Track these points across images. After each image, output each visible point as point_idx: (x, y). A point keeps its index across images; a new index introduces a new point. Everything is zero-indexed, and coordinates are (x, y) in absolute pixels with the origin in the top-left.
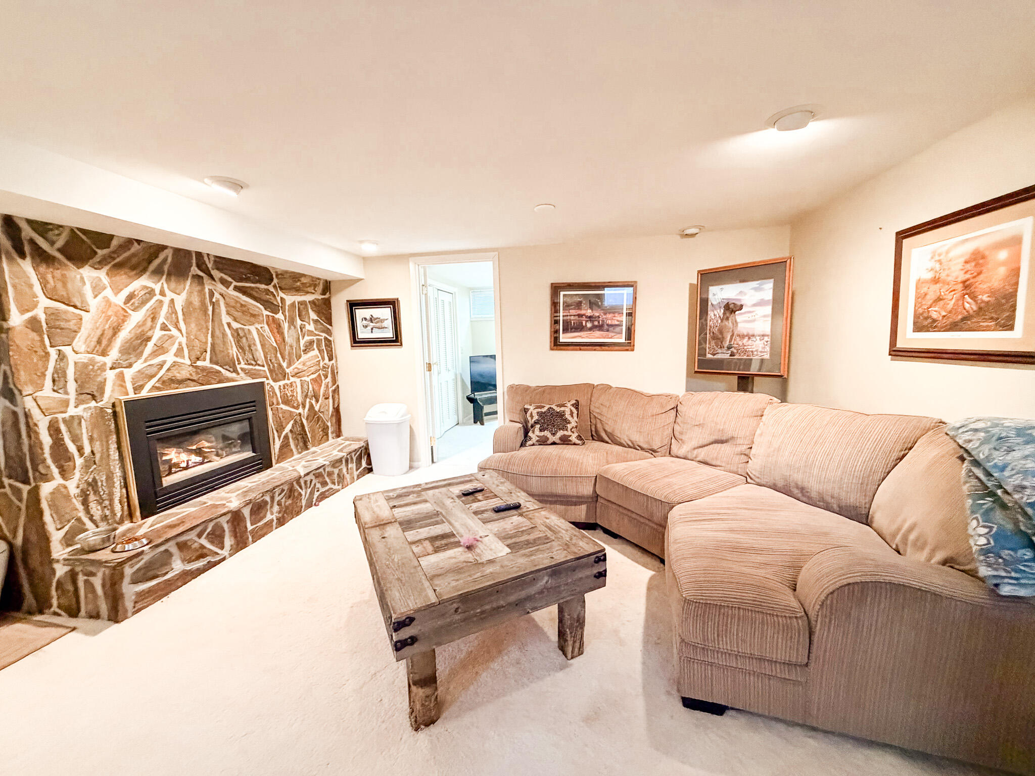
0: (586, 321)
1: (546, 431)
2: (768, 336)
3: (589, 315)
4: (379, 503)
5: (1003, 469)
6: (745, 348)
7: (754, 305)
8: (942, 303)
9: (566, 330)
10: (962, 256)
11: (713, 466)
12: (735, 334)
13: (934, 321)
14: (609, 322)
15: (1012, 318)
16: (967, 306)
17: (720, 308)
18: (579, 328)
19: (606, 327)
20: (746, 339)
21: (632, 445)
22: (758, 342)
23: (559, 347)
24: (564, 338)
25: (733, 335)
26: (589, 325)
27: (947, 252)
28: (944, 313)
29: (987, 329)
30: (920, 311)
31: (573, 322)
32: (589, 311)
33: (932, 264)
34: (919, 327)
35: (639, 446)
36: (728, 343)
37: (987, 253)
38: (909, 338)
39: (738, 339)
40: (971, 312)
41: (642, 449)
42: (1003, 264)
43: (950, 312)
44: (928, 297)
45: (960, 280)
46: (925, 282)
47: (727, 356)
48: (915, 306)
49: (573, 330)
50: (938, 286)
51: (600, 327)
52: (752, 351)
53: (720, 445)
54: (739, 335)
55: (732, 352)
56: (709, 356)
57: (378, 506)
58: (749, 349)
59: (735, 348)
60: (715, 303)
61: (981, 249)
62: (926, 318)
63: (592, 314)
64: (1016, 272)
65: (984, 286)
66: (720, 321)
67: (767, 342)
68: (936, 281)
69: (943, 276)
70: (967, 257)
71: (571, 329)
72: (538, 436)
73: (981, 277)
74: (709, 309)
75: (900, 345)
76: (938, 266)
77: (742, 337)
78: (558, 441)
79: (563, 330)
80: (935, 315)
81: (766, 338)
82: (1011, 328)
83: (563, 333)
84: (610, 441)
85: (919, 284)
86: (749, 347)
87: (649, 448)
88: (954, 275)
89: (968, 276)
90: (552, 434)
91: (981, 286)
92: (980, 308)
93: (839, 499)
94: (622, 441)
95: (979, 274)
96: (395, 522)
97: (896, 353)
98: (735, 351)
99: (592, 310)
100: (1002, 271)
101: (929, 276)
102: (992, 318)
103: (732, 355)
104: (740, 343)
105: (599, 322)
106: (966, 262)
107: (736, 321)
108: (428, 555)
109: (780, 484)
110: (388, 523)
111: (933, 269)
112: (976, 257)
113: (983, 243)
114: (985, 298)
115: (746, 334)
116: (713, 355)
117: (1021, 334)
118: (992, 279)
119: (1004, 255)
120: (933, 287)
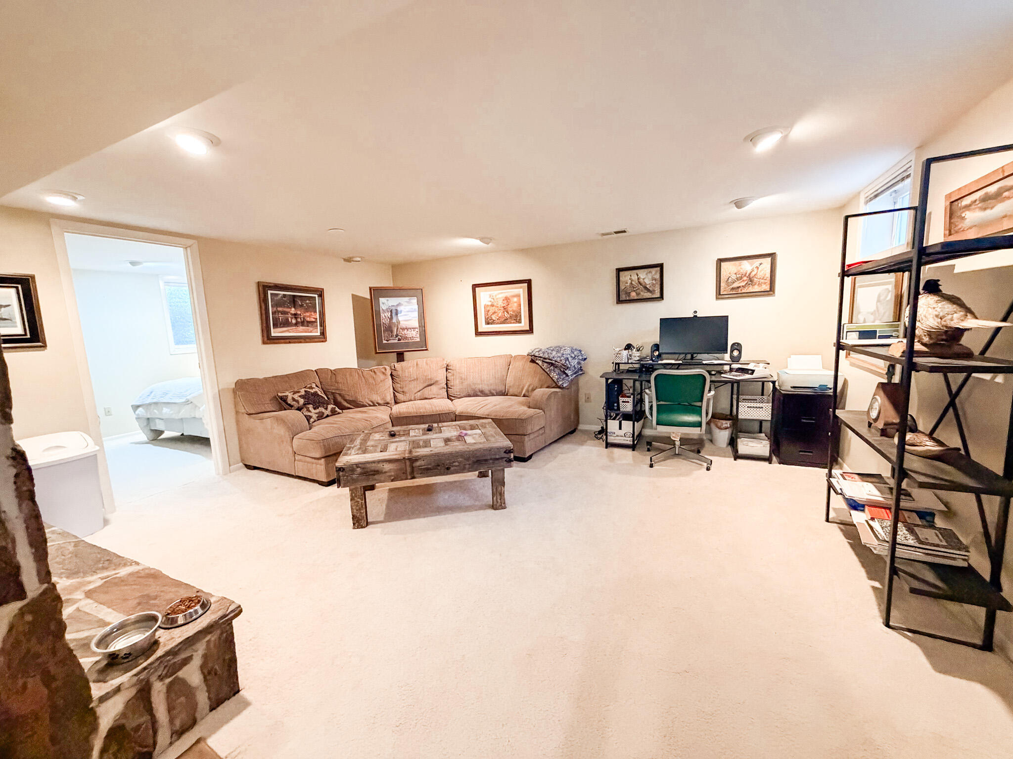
0: (292, 318)
1: (320, 408)
2: (417, 328)
3: (293, 312)
5: (554, 358)
7: (408, 311)
8: (496, 314)
9: (275, 326)
10: (502, 298)
12: (399, 327)
13: (494, 320)
14: (308, 319)
15: (521, 320)
16: (506, 315)
17: (388, 312)
18: (286, 324)
19: (305, 323)
20: (406, 330)
21: (372, 404)
22: (413, 332)
23: (272, 341)
24: (275, 333)
25: (397, 329)
26: (294, 321)
27: (496, 296)
28: (497, 318)
29: (514, 323)
30: (487, 317)
31: (281, 318)
32: (293, 309)
33: (490, 299)
34: (487, 323)
35: (378, 403)
36: (395, 333)
37: (510, 298)
38: (483, 327)
39: (401, 330)
40: (508, 317)
41: (379, 404)
42: (516, 302)
43: (500, 317)
44: (490, 312)
45: (502, 306)
46: (488, 306)
47: (396, 341)
48: (485, 315)
49: (282, 325)
50: (494, 308)
51: (303, 323)
52: (410, 338)
53: (430, 387)
54: (402, 329)
55: (399, 338)
56: (385, 342)
58: (408, 336)
60: (384, 308)
61: (508, 297)
62: (490, 319)
63: (295, 312)
64: (520, 305)
65: (510, 309)
66: (389, 320)
67: (417, 332)
68: (492, 306)
69: (495, 304)
70: (504, 299)
71: (281, 324)
72: (316, 413)
73: (509, 306)
74: (381, 312)
75: (480, 330)
76: (493, 301)
77: (403, 329)
78: (330, 414)
79: (274, 325)
80: (494, 318)
81: (417, 330)
82: (521, 323)
83: (274, 328)
84: (353, 407)
85: (486, 306)
87: (384, 402)
88: (500, 304)
89: (505, 305)
90: (325, 409)
92: (511, 316)
93: (496, 390)
94: (365, 404)
95: (509, 304)
97: (478, 333)
99: (295, 309)
100: (516, 305)
101: (490, 304)
102: (515, 320)
103: (399, 340)
104: (403, 333)
105: (301, 319)
107: (398, 320)
109: (472, 393)
111: (491, 301)
112: (507, 299)
113: (508, 295)
114: (512, 313)
115: (405, 327)
116: (387, 341)
117: (524, 325)
118: (513, 307)
119: (515, 299)
120: (492, 308)
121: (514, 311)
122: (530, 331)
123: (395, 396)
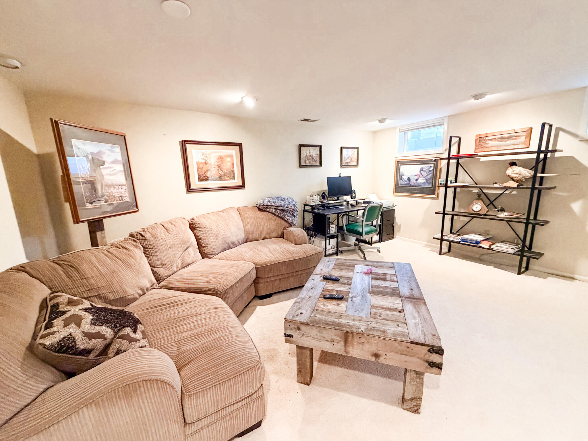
2: (125, 185)
4: (414, 321)
6: (114, 195)
7: (112, 162)
8: (210, 171)
10: (216, 157)
11: (192, 264)
12: (104, 185)
13: (207, 178)
15: (234, 177)
16: (220, 173)
20: (112, 188)
22: (119, 190)
27: (209, 155)
28: (212, 175)
29: (228, 180)
30: (201, 173)
33: (203, 157)
34: (200, 179)
37: (224, 157)
38: (196, 184)
39: (106, 188)
40: (222, 175)
42: (229, 162)
43: (214, 175)
44: (203, 169)
45: (216, 164)
46: (202, 163)
47: (103, 203)
48: (198, 172)
50: (207, 165)
52: (119, 197)
53: (186, 251)
54: (106, 186)
55: (105, 199)
56: (88, 205)
57: (415, 318)
59: (107, 196)
61: (222, 156)
62: (205, 177)
64: (233, 164)
67: (125, 189)
68: (206, 163)
69: (209, 162)
73: (223, 165)
75: (192, 187)
76: (206, 159)
77: (109, 186)
80: (208, 176)
81: (124, 187)
82: (234, 179)
85: (199, 163)
86: (116, 194)
88: (213, 162)
89: (219, 164)
91: (224, 167)
92: (225, 174)
95: (222, 163)
96: (402, 297)
97: (190, 190)
98: (108, 198)
100: (229, 164)
101: (202, 161)
102: (229, 177)
104: (109, 191)
106: (218, 159)
107: (102, 174)
108: (390, 274)
110: (408, 298)
111: (204, 159)
112: (221, 158)
113: (222, 154)
114: (226, 171)
115: (111, 184)
116: (91, 203)
117: (238, 182)
118: (227, 166)
119: (229, 159)
120: (205, 165)
121: (227, 170)
122: (243, 186)
123: (154, 273)
